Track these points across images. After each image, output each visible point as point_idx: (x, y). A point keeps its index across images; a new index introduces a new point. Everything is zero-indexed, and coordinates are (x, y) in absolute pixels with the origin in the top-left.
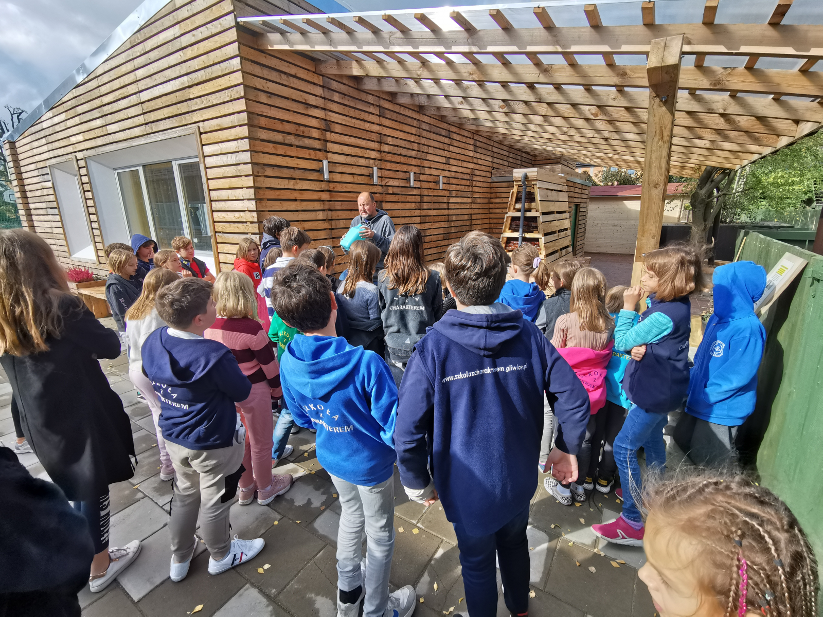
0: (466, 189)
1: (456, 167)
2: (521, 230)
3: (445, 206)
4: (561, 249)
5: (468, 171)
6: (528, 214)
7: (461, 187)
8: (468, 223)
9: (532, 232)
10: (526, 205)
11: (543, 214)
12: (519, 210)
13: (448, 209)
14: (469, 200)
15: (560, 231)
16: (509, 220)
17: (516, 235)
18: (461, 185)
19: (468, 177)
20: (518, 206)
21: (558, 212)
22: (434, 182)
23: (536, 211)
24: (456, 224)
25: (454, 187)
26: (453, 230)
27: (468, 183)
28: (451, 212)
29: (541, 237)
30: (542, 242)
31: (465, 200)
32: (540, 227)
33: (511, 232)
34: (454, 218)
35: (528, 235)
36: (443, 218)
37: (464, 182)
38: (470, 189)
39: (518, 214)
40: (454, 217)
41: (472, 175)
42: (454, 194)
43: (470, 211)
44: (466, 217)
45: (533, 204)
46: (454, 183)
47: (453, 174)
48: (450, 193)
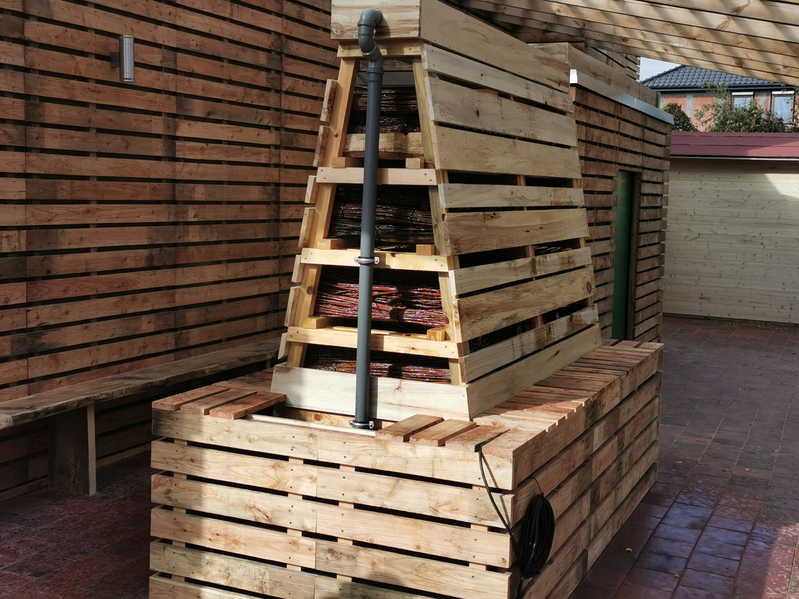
0: (254, 97)
1: (208, 20)
2: (365, 239)
3: (157, 147)
4: (549, 317)
5: (264, 40)
6: (395, 177)
7: (232, 88)
8: (263, 213)
9: (412, 249)
10: (385, 142)
11: (455, 177)
12: (357, 161)
13: (174, 159)
14: (268, 137)
15: (543, 249)
16: (327, 196)
17: (348, 258)
18: (231, 82)
19: (262, 59)
20: (357, 143)
21: (532, 181)
22: (99, 57)
23: (426, 165)
24: (210, 213)
25: (197, 86)
26: (194, 234)
27: (262, 79)
28: (184, 171)
29: (445, 269)
30: (449, 289)
31: (249, 135)
32: (441, 231)
33: (334, 247)
34: (200, 193)
35: (398, 262)
36: (146, 191)
37: (240, 74)
38: (272, 99)
39: (356, 176)
40: (200, 188)
41: (278, 52)
42: (198, 108)
43: (273, 175)
44: (255, 193)
45: (413, 136)
46: (198, 70)
47: (193, 42)
48: (179, 105)
